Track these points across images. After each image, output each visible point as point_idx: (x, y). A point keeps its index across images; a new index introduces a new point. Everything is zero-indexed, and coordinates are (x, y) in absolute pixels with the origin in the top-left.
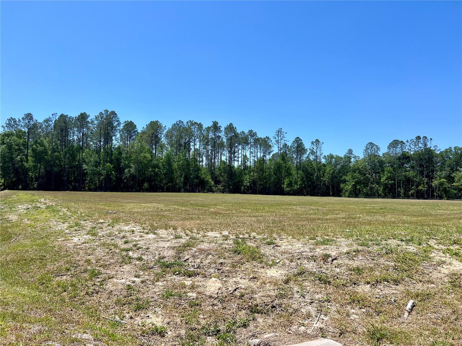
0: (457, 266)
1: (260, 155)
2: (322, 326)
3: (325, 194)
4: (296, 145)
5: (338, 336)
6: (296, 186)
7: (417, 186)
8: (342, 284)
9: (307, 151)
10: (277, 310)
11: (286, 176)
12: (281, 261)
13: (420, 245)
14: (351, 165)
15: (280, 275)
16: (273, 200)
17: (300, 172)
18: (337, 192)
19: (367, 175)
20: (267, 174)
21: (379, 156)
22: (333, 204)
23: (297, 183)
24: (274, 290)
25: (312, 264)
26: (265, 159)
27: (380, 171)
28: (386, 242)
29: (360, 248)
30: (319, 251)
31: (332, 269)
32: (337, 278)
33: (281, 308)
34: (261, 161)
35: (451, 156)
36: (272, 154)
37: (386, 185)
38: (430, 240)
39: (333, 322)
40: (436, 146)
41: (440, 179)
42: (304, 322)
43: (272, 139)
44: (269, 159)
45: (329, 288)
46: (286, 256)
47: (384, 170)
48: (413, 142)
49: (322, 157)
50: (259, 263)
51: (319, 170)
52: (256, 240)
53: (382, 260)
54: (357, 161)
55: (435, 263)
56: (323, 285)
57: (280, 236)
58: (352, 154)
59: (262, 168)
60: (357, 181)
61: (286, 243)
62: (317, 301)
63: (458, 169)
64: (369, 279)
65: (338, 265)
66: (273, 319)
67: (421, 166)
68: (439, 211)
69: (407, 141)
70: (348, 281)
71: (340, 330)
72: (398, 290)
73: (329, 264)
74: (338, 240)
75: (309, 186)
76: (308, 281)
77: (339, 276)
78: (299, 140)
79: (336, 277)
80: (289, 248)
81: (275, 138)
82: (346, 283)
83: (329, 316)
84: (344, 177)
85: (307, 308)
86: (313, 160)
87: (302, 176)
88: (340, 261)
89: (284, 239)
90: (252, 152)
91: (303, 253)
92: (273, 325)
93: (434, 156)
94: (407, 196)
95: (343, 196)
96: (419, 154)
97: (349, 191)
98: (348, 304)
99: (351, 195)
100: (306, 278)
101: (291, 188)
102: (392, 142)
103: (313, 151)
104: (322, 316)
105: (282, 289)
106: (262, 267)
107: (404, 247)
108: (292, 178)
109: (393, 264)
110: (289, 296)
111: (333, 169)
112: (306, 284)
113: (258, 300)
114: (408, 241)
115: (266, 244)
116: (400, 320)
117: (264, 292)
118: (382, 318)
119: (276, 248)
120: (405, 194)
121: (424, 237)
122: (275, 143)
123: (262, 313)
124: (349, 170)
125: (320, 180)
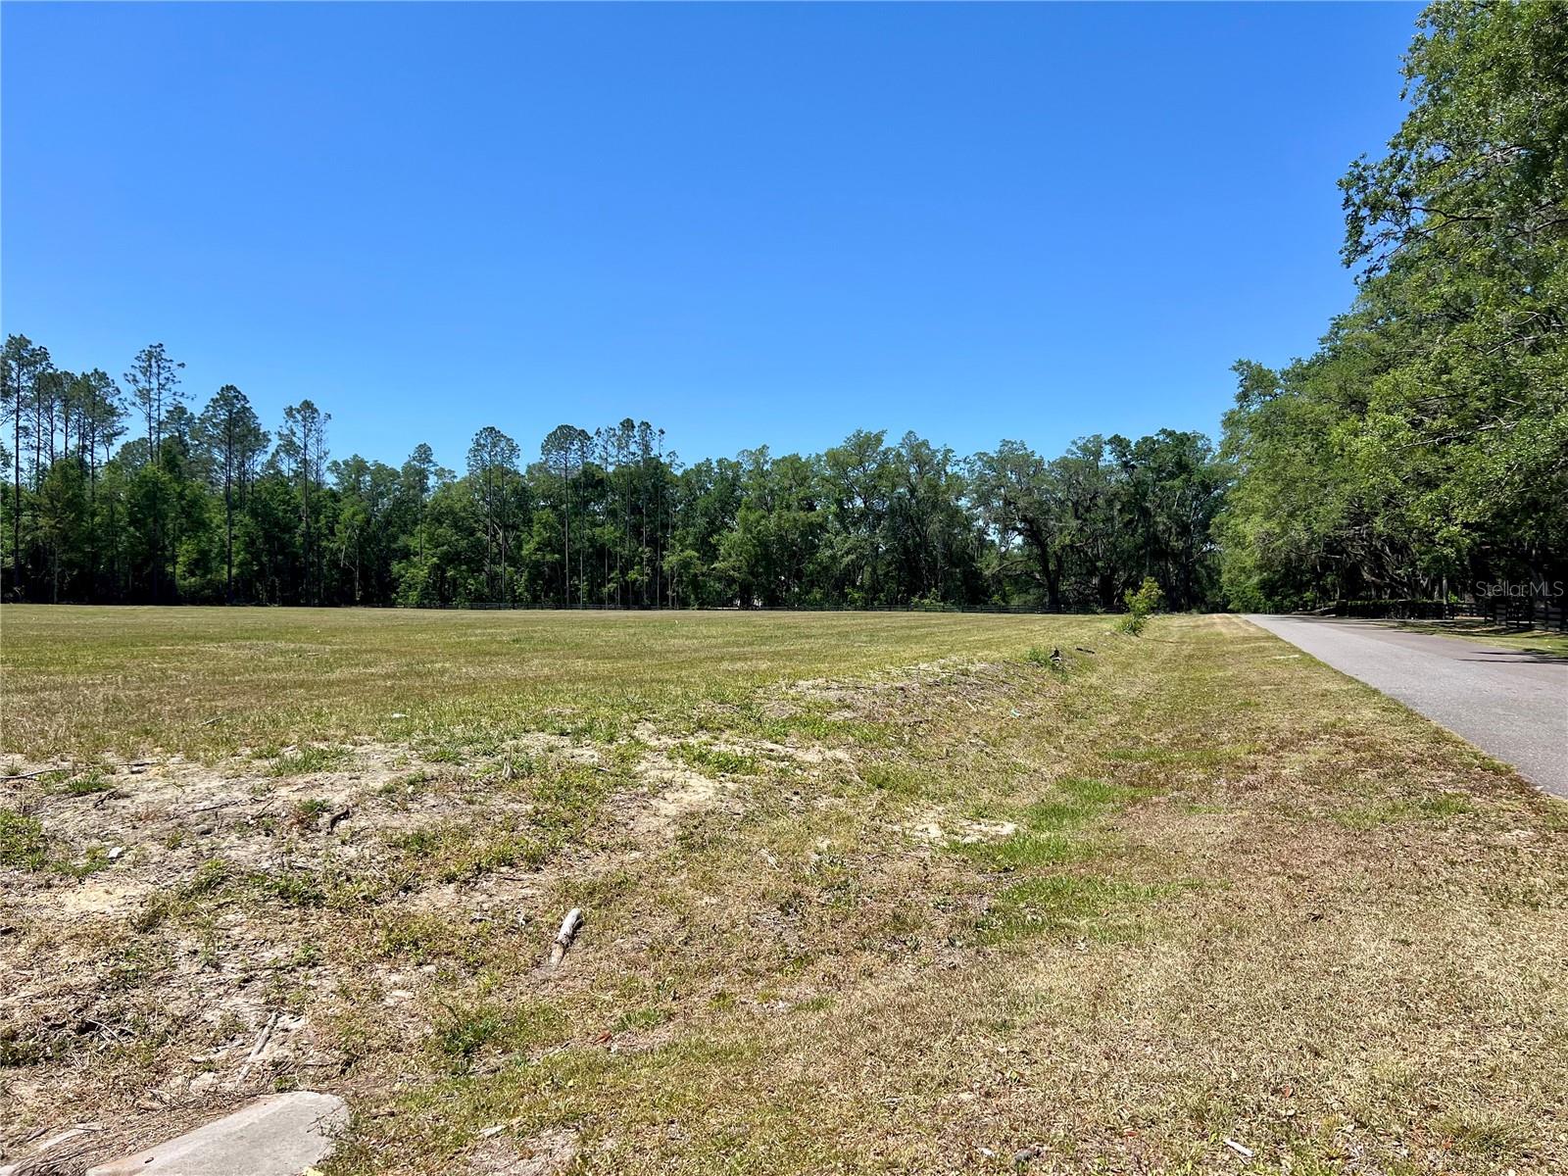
0: (701, 790)
1: (64, 442)
2: (279, 1053)
3: (338, 596)
4: (223, 415)
5: (337, 1073)
6: (225, 572)
7: (624, 572)
8: (364, 898)
9: (270, 440)
10: (104, 1034)
11: (183, 531)
12: (128, 849)
13: (610, 741)
14: (428, 498)
15: (123, 901)
16: (125, 625)
17: (243, 517)
18: (380, 591)
19: (479, 534)
20: (97, 519)
21: (516, 473)
22: (359, 630)
23: (229, 557)
24: (92, 963)
25: (257, 843)
26: (88, 459)
27: (518, 521)
28: (514, 742)
29: (431, 770)
30: (288, 795)
31: (332, 851)
32: (348, 879)
33: (119, 1026)
34: (72, 467)
35: (709, 486)
36: (118, 444)
37: (537, 565)
38: (638, 725)
39: (325, 1029)
40: (674, 453)
41: (682, 551)
42: (212, 1057)
43: (120, 383)
44: (109, 463)
45: (315, 917)
46: (154, 827)
47: (531, 520)
48: (614, 435)
49: (324, 467)
50: (28, 872)
51: (315, 510)
52: (21, 781)
53: (498, 801)
54: (447, 487)
55: (646, 789)
56: (295, 913)
57: (133, 757)
58: (430, 461)
59: (75, 496)
60: (446, 553)
61: (157, 780)
62: (269, 972)
63: (727, 524)
64: (452, 868)
65: (352, 836)
66: (86, 1074)
67: (635, 510)
68: (672, 641)
69: (598, 433)
70: (387, 882)
71: (347, 1052)
72: (539, 886)
73: (321, 834)
74: (359, 750)
75: (278, 571)
76: (235, 907)
77: (352, 873)
78: (236, 397)
79: (342, 877)
80: (167, 797)
81: (135, 381)
82: (377, 892)
83: (311, 1012)
84: (403, 540)
85: (229, 1003)
86: (291, 474)
87: (248, 534)
88: (360, 822)
89: (148, 768)
90: (25, 429)
91: (225, 810)
92: (81, 1097)
93: (667, 483)
94: (597, 602)
95: (401, 604)
96: (631, 474)
97: (419, 587)
98: (380, 958)
99: (426, 602)
100: (229, 899)
101: (203, 576)
102: (555, 433)
103: (292, 443)
104: (286, 1020)
105: (127, 954)
106: (40, 887)
107: (567, 752)
108: (211, 541)
109: (529, 807)
110: (156, 976)
111: (365, 510)
112: (230, 917)
113: (17, 1015)
114: (578, 735)
115: (65, 792)
116: (538, 974)
117: (47, 979)
118: (486, 980)
119: (113, 802)
120: (590, 594)
121: (625, 718)
122: (131, 398)
123: (35, 1062)
124: (419, 516)
125: (319, 546)
